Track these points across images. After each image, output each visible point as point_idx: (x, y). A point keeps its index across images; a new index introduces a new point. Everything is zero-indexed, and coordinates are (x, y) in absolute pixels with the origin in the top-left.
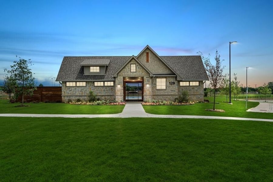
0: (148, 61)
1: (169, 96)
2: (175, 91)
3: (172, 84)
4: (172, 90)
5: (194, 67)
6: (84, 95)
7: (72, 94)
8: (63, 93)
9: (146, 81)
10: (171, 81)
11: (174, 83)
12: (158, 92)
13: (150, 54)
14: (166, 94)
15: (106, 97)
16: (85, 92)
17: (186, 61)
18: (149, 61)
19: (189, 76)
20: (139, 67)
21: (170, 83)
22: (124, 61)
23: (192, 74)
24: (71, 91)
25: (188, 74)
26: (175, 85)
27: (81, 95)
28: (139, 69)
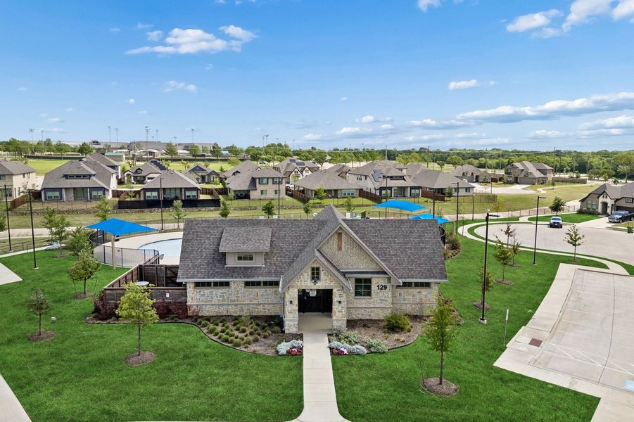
0: (340, 248)
1: (375, 310)
2: (386, 301)
3: (381, 289)
4: (382, 300)
5: (422, 248)
6: (226, 303)
7: (206, 302)
8: (189, 299)
9: (337, 295)
10: (380, 284)
11: (386, 287)
12: (357, 302)
13: (343, 236)
14: (372, 306)
15: (266, 306)
16: (228, 298)
17: (411, 232)
18: (343, 249)
19: (412, 270)
20: (324, 273)
21: (378, 286)
22: (296, 233)
23: (419, 265)
24: (204, 295)
25: (412, 265)
26: (387, 290)
27: (221, 303)
28: (325, 275)
